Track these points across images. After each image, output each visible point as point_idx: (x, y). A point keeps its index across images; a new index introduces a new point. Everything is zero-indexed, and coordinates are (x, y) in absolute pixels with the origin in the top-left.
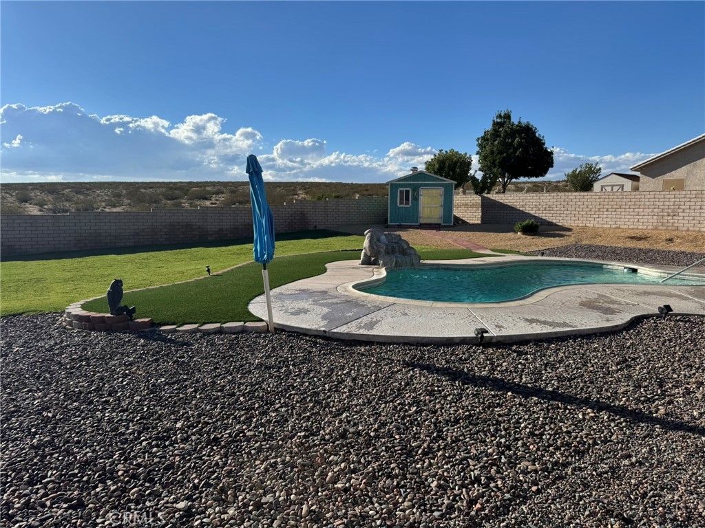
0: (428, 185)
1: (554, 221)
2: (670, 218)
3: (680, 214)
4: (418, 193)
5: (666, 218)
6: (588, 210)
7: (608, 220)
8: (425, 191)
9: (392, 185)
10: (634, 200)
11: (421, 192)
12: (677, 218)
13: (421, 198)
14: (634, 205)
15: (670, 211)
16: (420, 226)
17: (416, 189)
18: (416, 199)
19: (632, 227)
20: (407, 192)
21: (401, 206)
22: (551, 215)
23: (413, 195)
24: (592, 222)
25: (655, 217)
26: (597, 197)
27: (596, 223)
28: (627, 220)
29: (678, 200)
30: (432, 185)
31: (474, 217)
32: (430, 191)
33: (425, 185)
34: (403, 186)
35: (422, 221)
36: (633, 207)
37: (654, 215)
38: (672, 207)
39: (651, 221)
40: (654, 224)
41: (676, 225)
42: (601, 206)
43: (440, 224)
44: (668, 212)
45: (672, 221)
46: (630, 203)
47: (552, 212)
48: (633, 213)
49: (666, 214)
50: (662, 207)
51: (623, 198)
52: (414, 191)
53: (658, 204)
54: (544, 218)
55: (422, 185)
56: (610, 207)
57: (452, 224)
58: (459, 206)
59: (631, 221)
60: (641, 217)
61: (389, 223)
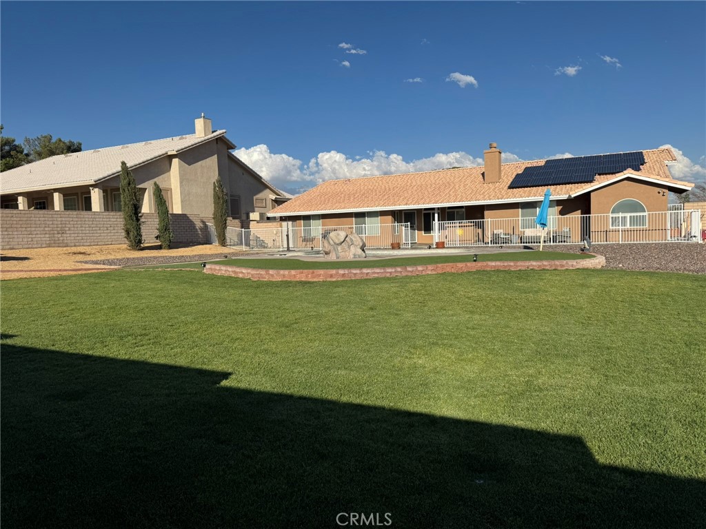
2: (60, 235)
3: (67, 232)
5: (56, 235)
12: (65, 235)
15: (59, 229)
25: (47, 236)
28: (21, 240)
36: (25, 226)
38: (60, 226)
40: (47, 242)
41: (65, 242)
45: (61, 238)
49: (56, 232)
50: (51, 226)
53: (48, 223)
59: (25, 240)
60: (34, 236)
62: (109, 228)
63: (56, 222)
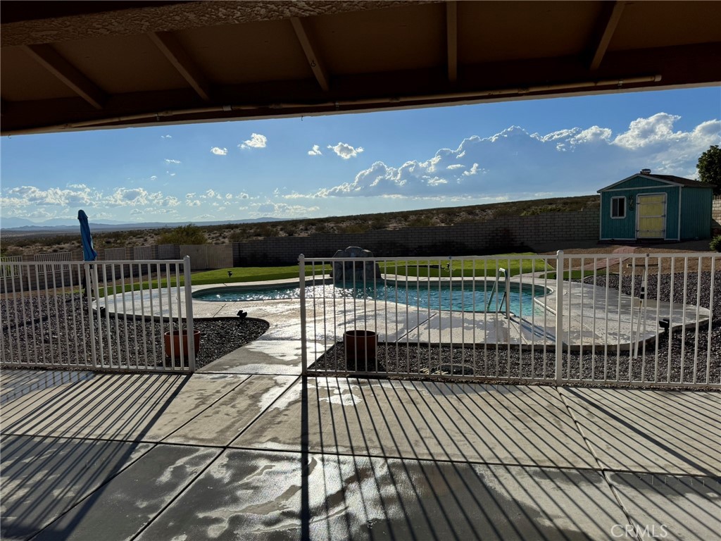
0: (647, 191)
4: (635, 200)
8: (644, 199)
9: (604, 193)
11: (638, 200)
13: (638, 208)
16: (637, 241)
17: (632, 197)
18: (632, 208)
20: (622, 201)
21: (614, 218)
23: (628, 204)
30: (652, 190)
32: (650, 198)
33: (643, 191)
34: (616, 193)
35: (639, 235)
43: (663, 239)
52: (629, 199)
55: (639, 191)
57: (679, 239)
61: (601, 239)
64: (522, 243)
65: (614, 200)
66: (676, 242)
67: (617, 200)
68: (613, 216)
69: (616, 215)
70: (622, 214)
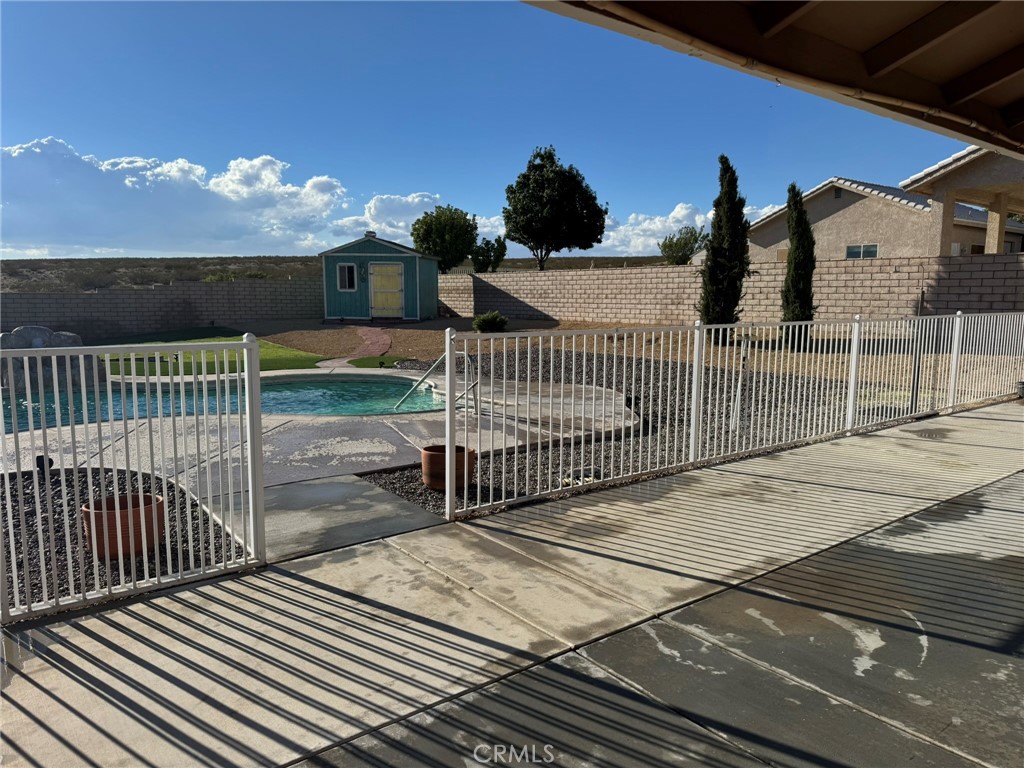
0: (381, 259)
1: (551, 314)
2: (674, 307)
3: (686, 302)
4: (366, 270)
5: (670, 307)
6: (586, 296)
7: (608, 311)
8: (377, 268)
9: (327, 258)
10: (634, 281)
11: (371, 270)
12: (681, 307)
13: (372, 279)
14: (635, 288)
15: (674, 296)
16: (371, 320)
17: (363, 265)
18: (364, 280)
19: (633, 321)
20: (351, 269)
21: (343, 290)
22: (547, 305)
23: (359, 274)
24: (591, 315)
25: (658, 307)
26: (595, 277)
27: (595, 315)
28: (628, 311)
29: (682, 280)
30: (386, 259)
31: (465, 307)
32: (384, 268)
33: (375, 259)
34: (343, 259)
35: (375, 313)
37: (657, 304)
38: (677, 291)
39: (653, 312)
41: (681, 317)
42: (600, 291)
43: (401, 318)
44: (672, 299)
45: (676, 312)
46: (630, 286)
47: (548, 300)
48: (634, 301)
49: (669, 301)
50: (665, 291)
51: (622, 279)
52: (360, 267)
53: (661, 286)
54: (539, 309)
55: (371, 258)
56: (609, 291)
57: (419, 319)
58: (449, 291)
59: (633, 312)
60: (643, 306)
61: (326, 317)
62: (758, 296)
63: (670, 285)
64: (213, 323)
65: (340, 267)
66: (417, 322)
67: (344, 267)
68: (341, 287)
69: (345, 288)
70: (351, 285)
